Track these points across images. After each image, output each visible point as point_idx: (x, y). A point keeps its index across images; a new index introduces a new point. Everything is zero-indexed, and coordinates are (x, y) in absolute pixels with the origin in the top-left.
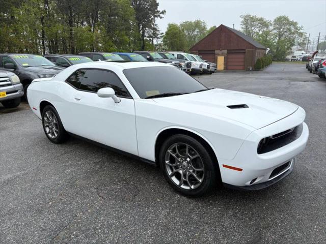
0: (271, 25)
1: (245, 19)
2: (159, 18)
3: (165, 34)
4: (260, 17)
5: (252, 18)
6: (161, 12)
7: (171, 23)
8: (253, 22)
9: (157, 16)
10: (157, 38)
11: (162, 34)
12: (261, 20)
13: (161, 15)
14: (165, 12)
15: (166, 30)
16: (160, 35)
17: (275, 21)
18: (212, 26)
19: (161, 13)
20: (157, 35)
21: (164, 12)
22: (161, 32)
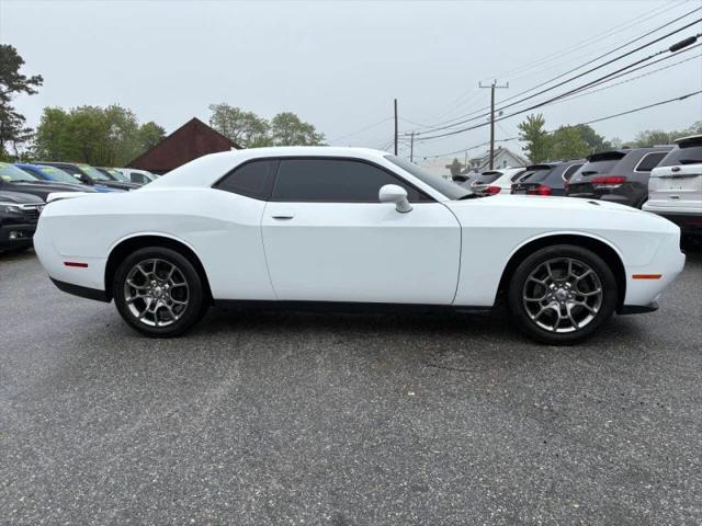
0: (269, 128)
1: (218, 113)
2: (24, 93)
3: (36, 131)
4: (247, 112)
5: (233, 112)
6: (29, 78)
7: (52, 107)
8: (235, 120)
9: (18, 88)
10: (16, 141)
11: (29, 130)
12: (250, 117)
13: (30, 86)
14: (41, 80)
15: (39, 123)
16: (24, 134)
17: (275, 121)
18: (146, 123)
19: (29, 82)
20: (17, 133)
21: (37, 80)
22: (25, 126)
